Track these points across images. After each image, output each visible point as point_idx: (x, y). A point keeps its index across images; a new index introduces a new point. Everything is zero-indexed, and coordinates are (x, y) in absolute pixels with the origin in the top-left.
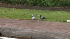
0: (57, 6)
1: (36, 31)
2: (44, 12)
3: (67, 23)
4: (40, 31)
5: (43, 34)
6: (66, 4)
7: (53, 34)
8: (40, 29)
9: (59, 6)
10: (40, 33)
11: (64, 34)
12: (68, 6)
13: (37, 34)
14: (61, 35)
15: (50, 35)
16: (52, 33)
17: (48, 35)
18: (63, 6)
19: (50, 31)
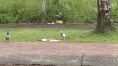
0: (22, 22)
1: (3, 54)
2: (4, 30)
3: (43, 43)
4: (9, 54)
5: (13, 57)
6: (34, 19)
7: (28, 56)
8: (8, 51)
9: (25, 22)
10: (10, 56)
11: (43, 55)
12: (38, 21)
13: (5, 58)
14: (40, 56)
15: (24, 58)
16: (26, 55)
17: (21, 58)
18: (31, 22)
19: (23, 53)
